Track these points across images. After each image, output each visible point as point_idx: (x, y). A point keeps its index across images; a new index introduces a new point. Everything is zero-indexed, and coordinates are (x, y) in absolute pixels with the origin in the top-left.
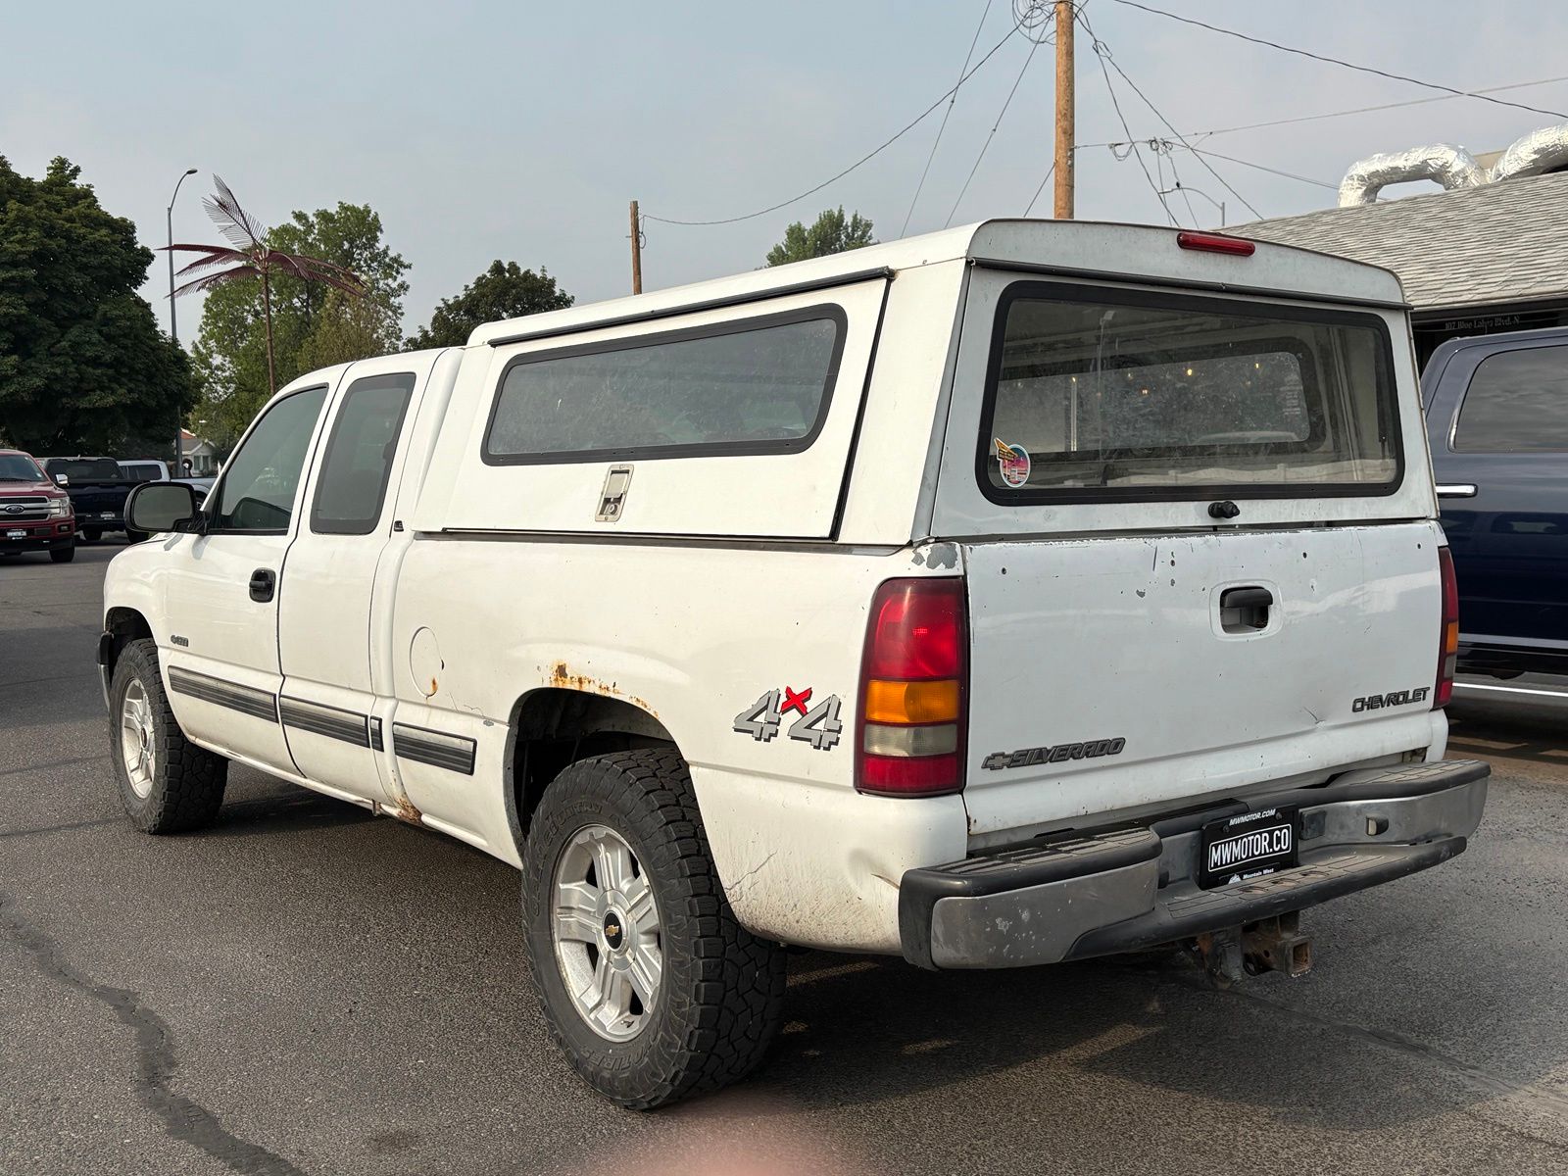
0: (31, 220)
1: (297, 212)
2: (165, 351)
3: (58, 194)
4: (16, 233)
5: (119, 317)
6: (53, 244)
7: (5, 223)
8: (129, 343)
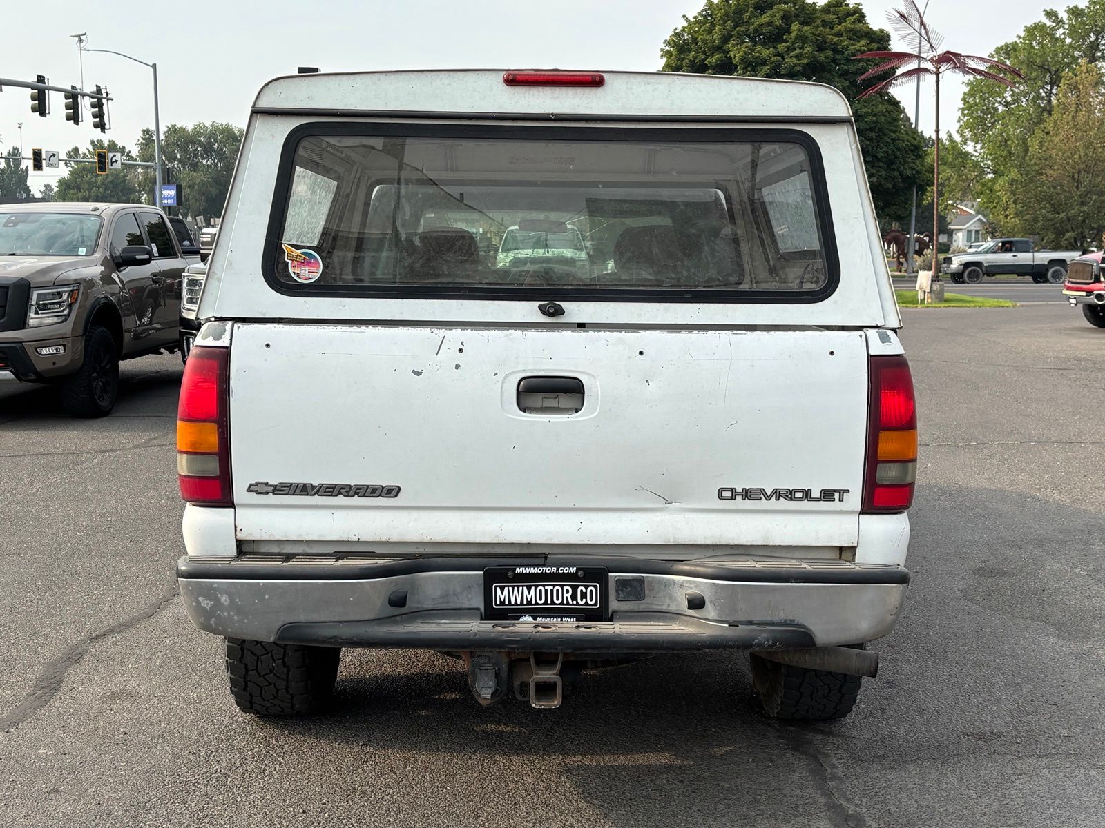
0: (807, 38)
1: (1048, 10)
2: (903, 141)
3: (834, 14)
4: (795, 49)
5: (867, 114)
6: (822, 56)
7: (788, 42)
8: (873, 135)
